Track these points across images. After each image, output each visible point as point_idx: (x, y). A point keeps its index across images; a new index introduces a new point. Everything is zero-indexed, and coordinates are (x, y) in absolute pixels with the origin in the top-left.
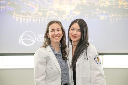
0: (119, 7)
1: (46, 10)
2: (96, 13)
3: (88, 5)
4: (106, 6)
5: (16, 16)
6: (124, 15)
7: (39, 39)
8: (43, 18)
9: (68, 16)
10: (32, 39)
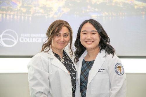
0: (113, 4)
1: (31, 6)
2: (88, 10)
3: (79, 1)
4: (98, 3)
6: (118, 14)
7: (22, 40)
8: (26, 15)
9: (56, 13)
10: (14, 40)
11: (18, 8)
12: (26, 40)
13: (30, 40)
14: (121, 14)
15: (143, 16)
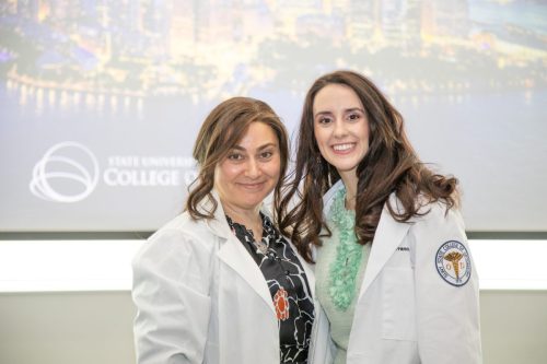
0: (424, 54)
1: (142, 61)
3: (306, 44)
4: (372, 51)
5: (21, 83)
6: (442, 86)
7: (113, 177)
8: (127, 92)
9: (227, 86)
10: (84, 177)
11: (100, 68)
12: (125, 178)
13: (139, 178)
14: (451, 85)
15: (529, 95)
